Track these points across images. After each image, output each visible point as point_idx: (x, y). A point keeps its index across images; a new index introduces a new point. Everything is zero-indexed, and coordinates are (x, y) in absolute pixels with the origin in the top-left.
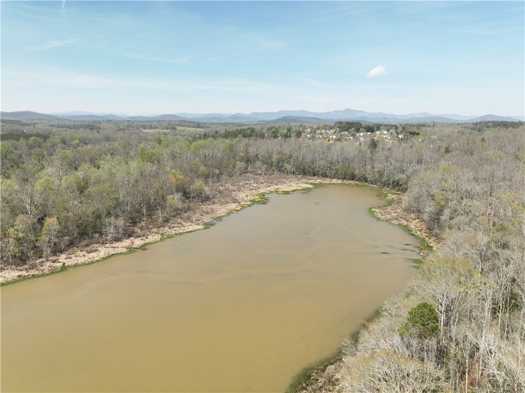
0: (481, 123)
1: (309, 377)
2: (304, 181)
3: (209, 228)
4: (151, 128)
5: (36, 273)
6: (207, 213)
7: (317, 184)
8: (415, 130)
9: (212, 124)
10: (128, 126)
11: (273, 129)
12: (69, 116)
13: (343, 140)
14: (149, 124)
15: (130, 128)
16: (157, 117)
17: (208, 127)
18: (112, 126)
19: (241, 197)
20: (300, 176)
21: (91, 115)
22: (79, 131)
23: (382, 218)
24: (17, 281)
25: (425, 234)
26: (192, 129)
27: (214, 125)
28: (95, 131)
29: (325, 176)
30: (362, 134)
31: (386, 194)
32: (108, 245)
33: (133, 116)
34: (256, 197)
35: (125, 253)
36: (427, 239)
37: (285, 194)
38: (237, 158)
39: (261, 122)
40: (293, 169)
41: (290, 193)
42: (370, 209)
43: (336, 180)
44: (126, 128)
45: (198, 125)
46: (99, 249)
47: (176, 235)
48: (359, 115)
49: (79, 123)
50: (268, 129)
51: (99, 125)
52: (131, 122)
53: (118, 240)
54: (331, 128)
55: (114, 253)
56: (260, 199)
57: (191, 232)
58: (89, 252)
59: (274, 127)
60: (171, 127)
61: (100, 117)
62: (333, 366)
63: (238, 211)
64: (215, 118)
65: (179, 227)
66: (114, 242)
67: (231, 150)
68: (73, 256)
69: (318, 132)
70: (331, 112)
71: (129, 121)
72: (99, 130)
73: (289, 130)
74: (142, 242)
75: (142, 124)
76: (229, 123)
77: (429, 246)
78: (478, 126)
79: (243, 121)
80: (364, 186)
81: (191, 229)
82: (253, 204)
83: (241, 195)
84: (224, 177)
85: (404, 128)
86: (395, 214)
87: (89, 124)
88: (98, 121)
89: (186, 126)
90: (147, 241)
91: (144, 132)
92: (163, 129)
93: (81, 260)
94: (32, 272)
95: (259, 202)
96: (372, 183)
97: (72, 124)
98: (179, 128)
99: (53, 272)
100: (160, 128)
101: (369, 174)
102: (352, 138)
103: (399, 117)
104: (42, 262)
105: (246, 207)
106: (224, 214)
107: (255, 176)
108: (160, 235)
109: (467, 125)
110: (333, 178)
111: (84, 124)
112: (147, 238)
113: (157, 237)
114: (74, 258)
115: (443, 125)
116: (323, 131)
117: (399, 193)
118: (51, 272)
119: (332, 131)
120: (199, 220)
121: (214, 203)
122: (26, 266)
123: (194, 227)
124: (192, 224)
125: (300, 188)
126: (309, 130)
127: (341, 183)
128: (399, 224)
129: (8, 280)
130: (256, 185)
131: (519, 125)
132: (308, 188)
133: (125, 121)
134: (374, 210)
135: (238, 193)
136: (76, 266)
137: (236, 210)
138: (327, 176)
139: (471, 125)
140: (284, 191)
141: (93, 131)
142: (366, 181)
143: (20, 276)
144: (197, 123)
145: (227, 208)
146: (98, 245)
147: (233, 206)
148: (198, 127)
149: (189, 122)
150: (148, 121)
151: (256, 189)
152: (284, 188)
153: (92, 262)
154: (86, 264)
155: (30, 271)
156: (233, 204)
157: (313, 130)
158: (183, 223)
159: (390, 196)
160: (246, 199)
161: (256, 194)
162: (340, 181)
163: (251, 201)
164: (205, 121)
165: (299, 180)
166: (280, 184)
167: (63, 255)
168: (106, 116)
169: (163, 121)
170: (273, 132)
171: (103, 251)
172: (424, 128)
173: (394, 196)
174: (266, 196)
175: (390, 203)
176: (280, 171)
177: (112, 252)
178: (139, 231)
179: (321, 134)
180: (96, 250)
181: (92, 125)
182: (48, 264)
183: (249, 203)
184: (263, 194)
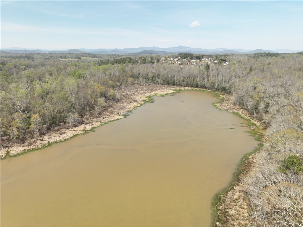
0: (257, 54)
1: (220, 199)
2: (170, 88)
3: (126, 117)
4: (65, 58)
5: (34, 148)
6: (122, 108)
7: (178, 90)
8: (223, 58)
9: (102, 55)
10: (51, 57)
11: (143, 58)
12: (11, 51)
13: (184, 64)
14: (64, 55)
15: (52, 58)
16: (67, 51)
17: (100, 57)
18: (41, 57)
19: (137, 99)
20: (166, 86)
21: (25, 50)
22: (21, 60)
23: (222, 109)
24: (24, 153)
25: (249, 117)
26: (91, 58)
27: (104, 56)
28: (31, 60)
29: (180, 85)
30: (194, 61)
31: (218, 95)
32: (70, 129)
33: (52, 50)
34: (146, 98)
35: (83, 134)
36: (251, 120)
37: (161, 96)
38: (128, 76)
39: (131, 54)
40: (162, 82)
41: (165, 96)
42: (213, 104)
43: (188, 88)
44: (50, 58)
45: (94, 56)
46: (66, 132)
47: (109, 122)
48: (187, 49)
49: (19, 55)
50: (139, 58)
51: (32, 56)
52: (52, 54)
53: (75, 126)
54: (176, 57)
55: (77, 134)
56: (149, 100)
57: (117, 120)
58: (61, 134)
59: (143, 57)
60: (78, 57)
61: (31, 51)
62: (230, 192)
63: (139, 107)
64: (103, 51)
65: (108, 117)
66: (73, 127)
67: (123, 71)
68: (52, 136)
69: (169, 59)
70: (171, 48)
71: (51, 54)
72: (34, 60)
73: (152, 58)
74: (91, 127)
75: (60, 55)
76: (113, 55)
77: (254, 124)
78: (256, 56)
79: (120, 53)
80: (205, 91)
81: (117, 119)
82: (146, 103)
83: (137, 98)
84: (123, 87)
85: (216, 57)
86: (229, 107)
87: (26, 55)
88: (31, 54)
89: (87, 57)
90: (93, 126)
91: (62, 60)
92: (73, 59)
93: (58, 139)
94: (31, 147)
95: (149, 102)
96: (209, 89)
97: (14, 55)
98: (83, 58)
99: (44, 147)
100: (71, 58)
101: (207, 84)
102: (189, 63)
103: (209, 51)
104: (35, 141)
105: (143, 105)
106: (131, 109)
107: (140, 86)
108: (99, 123)
109: (250, 55)
110: (186, 87)
111: (23, 55)
112: (92, 124)
113: (98, 124)
114: (53, 138)
115: (237, 55)
116: (172, 59)
117: (225, 94)
118: (43, 147)
119: (177, 59)
120: (119, 113)
121: (123, 103)
122: (26, 144)
123: (117, 117)
124: (116, 115)
125: (169, 93)
126: (163, 58)
127: (191, 90)
128: (233, 112)
129: (18, 153)
130: (143, 91)
131: (278, 55)
132: (173, 93)
133: (49, 54)
134: (215, 104)
135: (135, 96)
136: (56, 142)
137: (138, 107)
138: (181, 86)
139: (252, 55)
140: (161, 95)
141: (30, 60)
142: (205, 88)
143: (25, 150)
144: (94, 54)
145: (131, 105)
146: (64, 130)
147: (135, 104)
148: (94, 57)
149: (89, 54)
150: (63, 54)
151: (144, 94)
152: (159, 93)
153: (66, 140)
154: (62, 141)
155: (30, 146)
156: (134, 103)
157: (166, 58)
158: (110, 115)
159: (222, 97)
160: (140, 100)
161: (145, 96)
162: (190, 88)
163: (144, 101)
164: (97, 53)
165: (166, 88)
166: (157, 91)
167: (45, 136)
168: (35, 50)
169: (72, 54)
170: (143, 60)
171: (69, 134)
172: (228, 57)
173: (223, 96)
174: (152, 98)
175: (223, 100)
176: (154, 83)
177: (75, 133)
178: (86, 120)
179: (171, 61)
180: (65, 133)
181: (29, 56)
182: (39, 142)
183: (144, 102)
184: (149, 97)
